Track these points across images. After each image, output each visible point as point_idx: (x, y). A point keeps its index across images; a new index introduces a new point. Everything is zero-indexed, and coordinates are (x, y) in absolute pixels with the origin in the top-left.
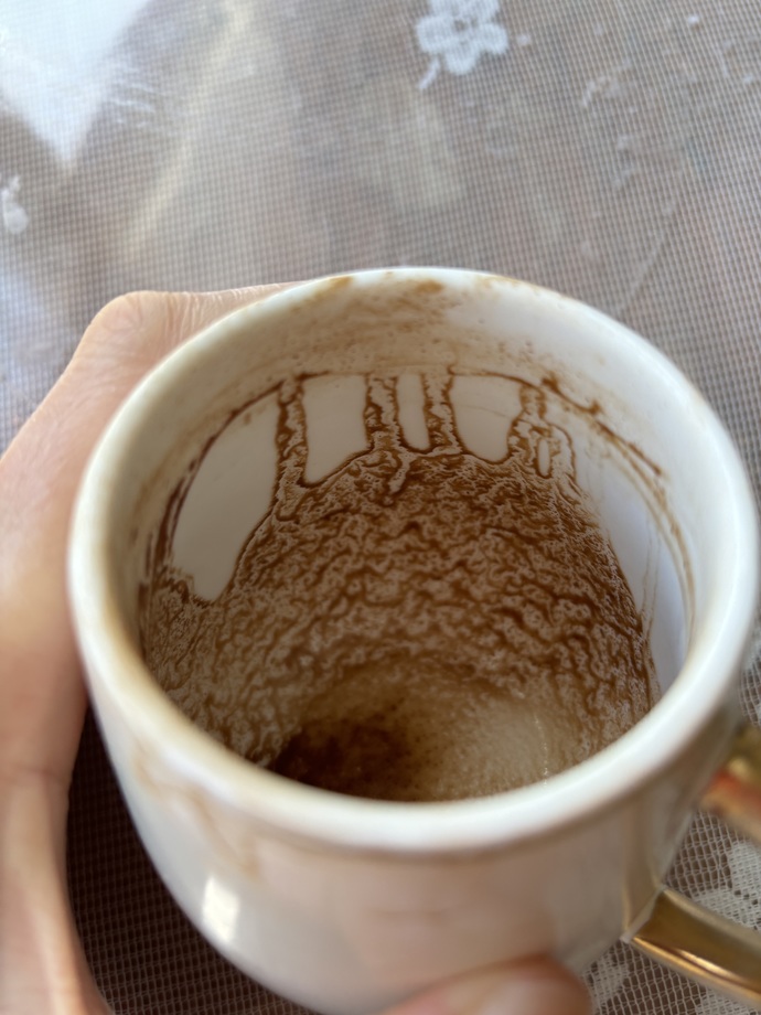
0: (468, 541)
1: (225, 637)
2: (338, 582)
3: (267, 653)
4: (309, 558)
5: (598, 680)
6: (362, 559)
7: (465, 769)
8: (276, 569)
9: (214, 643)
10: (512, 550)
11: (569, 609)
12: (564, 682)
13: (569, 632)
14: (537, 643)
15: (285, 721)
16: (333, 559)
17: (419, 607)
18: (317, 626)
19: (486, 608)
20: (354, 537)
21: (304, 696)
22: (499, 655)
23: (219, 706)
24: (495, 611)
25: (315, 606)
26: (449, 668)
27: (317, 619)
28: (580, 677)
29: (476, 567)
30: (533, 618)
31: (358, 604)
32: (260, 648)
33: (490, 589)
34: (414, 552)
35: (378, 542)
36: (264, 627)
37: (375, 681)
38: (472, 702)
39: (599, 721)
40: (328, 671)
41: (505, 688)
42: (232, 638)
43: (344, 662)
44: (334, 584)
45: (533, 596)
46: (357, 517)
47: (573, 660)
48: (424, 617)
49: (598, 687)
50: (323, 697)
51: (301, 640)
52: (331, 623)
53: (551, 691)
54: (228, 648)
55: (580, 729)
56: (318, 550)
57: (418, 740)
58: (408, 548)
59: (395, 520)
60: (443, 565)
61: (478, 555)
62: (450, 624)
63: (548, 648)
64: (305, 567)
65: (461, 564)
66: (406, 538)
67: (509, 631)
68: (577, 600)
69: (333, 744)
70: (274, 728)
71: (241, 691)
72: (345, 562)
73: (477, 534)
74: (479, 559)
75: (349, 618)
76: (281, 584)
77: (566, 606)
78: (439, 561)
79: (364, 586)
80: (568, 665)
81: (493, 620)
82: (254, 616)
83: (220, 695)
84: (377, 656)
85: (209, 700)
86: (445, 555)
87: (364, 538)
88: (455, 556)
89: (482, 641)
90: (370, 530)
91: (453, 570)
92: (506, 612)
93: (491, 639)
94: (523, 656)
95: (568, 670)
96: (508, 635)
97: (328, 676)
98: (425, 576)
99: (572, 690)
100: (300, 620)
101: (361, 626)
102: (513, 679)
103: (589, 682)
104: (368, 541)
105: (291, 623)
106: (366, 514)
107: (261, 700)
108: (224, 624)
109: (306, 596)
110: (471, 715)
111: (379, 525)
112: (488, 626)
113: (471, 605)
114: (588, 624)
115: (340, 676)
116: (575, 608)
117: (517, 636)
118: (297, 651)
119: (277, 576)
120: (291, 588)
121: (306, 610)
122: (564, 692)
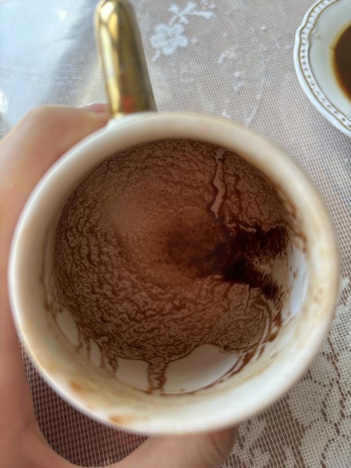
0: (86, 298)
1: (207, 330)
2: (146, 323)
3: (191, 315)
4: (154, 338)
5: (85, 208)
6: (131, 324)
7: (153, 221)
8: (171, 343)
9: (213, 330)
10: (74, 280)
11: (72, 241)
12: (94, 220)
13: (78, 234)
14: (90, 241)
15: (200, 286)
16: (143, 332)
17: (120, 290)
18: (164, 312)
19: (97, 270)
20: (130, 334)
21: (186, 290)
22: (105, 250)
23: (222, 307)
24: (94, 265)
25: (161, 320)
26: (127, 260)
27: (162, 315)
28: (88, 216)
29: (89, 286)
30: (84, 251)
31: (143, 309)
32: (193, 318)
33: (90, 274)
34: (109, 311)
35: (120, 326)
36: (187, 325)
37: (158, 276)
38: (131, 241)
39: (97, 196)
40: (171, 293)
41: (114, 237)
42: (204, 328)
43: (163, 292)
44: (148, 323)
45: (78, 258)
46: (126, 340)
47: (85, 224)
48: (121, 285)
49: (87, 207)
50: (180, 285)
51: (174, 311)
52: (158, 310)
53: (100, 221)
54: (207, 326)
55: (104, 200)
56: (149, 340)
57: (161, 243)
58: (110, 315)
59: (110, 328)
60: (101, 298)
61: (86, 290)
62: (114, 275)
63: (89, 236)
64: (157, 337)
65: (93, 292)
66: (108, 319)
67: (96, 254)
68: (68, 241)
69: (189, 265)
70: (205, 286)
71: (210, 307)
72: (139, 328)
73: (81, 297)
74: (86, 288)
75: (149, 306)
76: (171, 337)
77: (72, 243)
78: (101, 300)
79: (136, 314)
80: (88, 224)
81: (98, 263)
82: (189, 331)
83: (221, 311)
84: (150, 285)
85: (226, 311)
86: (97, 301)
87: (126, 331)
88: (94, 297)
89: (107, 259)
90: (122, 332)
91: (98, 293)
92: (91, 262)
93: (104, 257)
94: (99, 242)
95: (89, 222)
96: (97, 253)
97: (173, 291)
98: (110, 299)
99: (94, 215)
100: (170, 319)
101: (147, 300)
102: (109, 238)
103: (87, 212)
104: (125, 329)
105: (173, 320)
106: (122, 339)
107: (204, 300)
108: (205, 334)
109: (162, 326)
110: (135, 237)
111: (117, 331)
112: (101, 263)
113: (101, 275)
114: (71, 230)
115: (169, 287)
116: (71, 239)
117: (95, 250)
118: (178, 309)
119: (172, 341)
120: (167, 333)
121: (165, 321)
122: (97, 217)
